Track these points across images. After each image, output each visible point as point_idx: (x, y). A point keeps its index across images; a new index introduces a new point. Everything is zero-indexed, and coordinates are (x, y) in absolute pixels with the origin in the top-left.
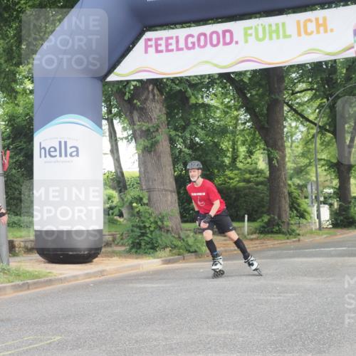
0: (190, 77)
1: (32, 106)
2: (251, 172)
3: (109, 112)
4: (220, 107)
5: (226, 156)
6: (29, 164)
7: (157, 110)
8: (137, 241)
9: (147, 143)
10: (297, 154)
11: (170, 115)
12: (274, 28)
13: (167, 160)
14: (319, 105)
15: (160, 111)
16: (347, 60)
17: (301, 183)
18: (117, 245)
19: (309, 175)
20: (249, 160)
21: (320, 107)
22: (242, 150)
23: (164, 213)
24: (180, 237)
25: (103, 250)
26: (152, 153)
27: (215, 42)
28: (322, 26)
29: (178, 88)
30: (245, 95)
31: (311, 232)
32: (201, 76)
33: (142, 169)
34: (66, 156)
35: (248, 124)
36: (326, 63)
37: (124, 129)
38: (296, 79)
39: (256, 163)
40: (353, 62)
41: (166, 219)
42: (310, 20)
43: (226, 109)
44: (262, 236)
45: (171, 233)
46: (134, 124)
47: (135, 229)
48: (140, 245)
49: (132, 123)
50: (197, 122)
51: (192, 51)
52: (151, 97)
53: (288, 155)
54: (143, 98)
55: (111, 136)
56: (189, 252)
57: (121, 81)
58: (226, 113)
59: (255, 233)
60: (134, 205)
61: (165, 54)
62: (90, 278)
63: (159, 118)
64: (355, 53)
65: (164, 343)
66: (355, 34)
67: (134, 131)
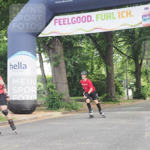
0: (73, 35)
1: (7, 48)
2: (99, 76)
3: (40, 50)
4: (86, 48)
5: (89, 69)
6: (6, 72)
7: (59, 49)
8: (51, 104)
9: (55, 63)
10: (118, 68)
11: (65, 51)
12: (109, 15)
13: (64, 70)
14: (128, 47)
15: (61, 50)
16: (139, 28)
17: (120, 80)
18: (43, 106)
19: (123, 76)
20: (98, 70)
21: (128, 48)
22: (95, 66)
23: (63, 93)
24: (69, 103)
25: (37, 108)
26: (58, 67)
27: (84, 20)
28: (129, 14)
29: (68, 40)
30: (96, 43)
31: (124, 101)
32: (78, 35)
33: (53, 74)
34: (21, 68)
35: (98, 55)
36: (131, 29)
37: (46, 57)
38: (118, 36)
39: (101, 72)
40: (142, 29)
41: (63, 95)
42: (124, 12)
43: (89, 49)
44: (104, 102)
45: (65, 101)
46: (50, 55)
47: (50, 99)
48: (52, 106)
49: (49, 55)
50: (76, 54)
51: (74, 24)
52: (57, 44)
53: (115, 68)
54: (54, 44)
55: (40, 60)
56: (73, 109)
57: (45, 37)
58: (89, 50)
59: (101, 101)
60: (50, 89)
61: (63, 26)
62: (31, 120)
63: (60, 52)
64: (143, 25)
65: (62, 148)
66: (143, 18)
67: (50, 58)
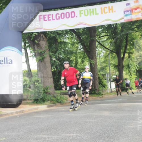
0: (58, 31)
3: (25, 45)
4: (70, 43)
5: (73, 63)
7: (44, 44)
8: (37, 98)
9: (41, 58)
10: (102, 62)
11: (50, 46)
12: (92, 11)
13: (49, 65)
14: (110, 42)
15: (46, 45)
16: (122, 23)
17: (103, 74)
18: (29, 100)
19: (107, 70)
20: (82, 64)
21: (111, 42)
22: (80, 60)
23: (48, 86)
24: (54, 96)
25: (23, 102)
26: (43, 62)
27: (68, 16)
28: (111, 10)
29: (53, 35)
30: (80, 38)
31: (108, 93)
32: (63, 30)
33: (39, 69)
34: (7, 63)
35: (82, 50)
36: (113, 25)
37: (31, 52)
38: (101, 31)
40: (124, 24)
41: (48, 89)
42: (106, 7)
45: (51, 95)
46: (35, 50)
47: (36, 93)
48: (38, 100)
49: (34, 50)
50: (61, 49)
51: (59, 20)
52: (42, 39)
53: (98, 62)
54: (39, 39)
55: (26, 55)
56: (58, 102)
57: (30, 33)
58: (73, 45)
61: (48, 22)
62: (18, 113)
63: (45, 48)
64: (125, 20)
65: (47, 140)
66: (124, 13)
67: (35, 53)
